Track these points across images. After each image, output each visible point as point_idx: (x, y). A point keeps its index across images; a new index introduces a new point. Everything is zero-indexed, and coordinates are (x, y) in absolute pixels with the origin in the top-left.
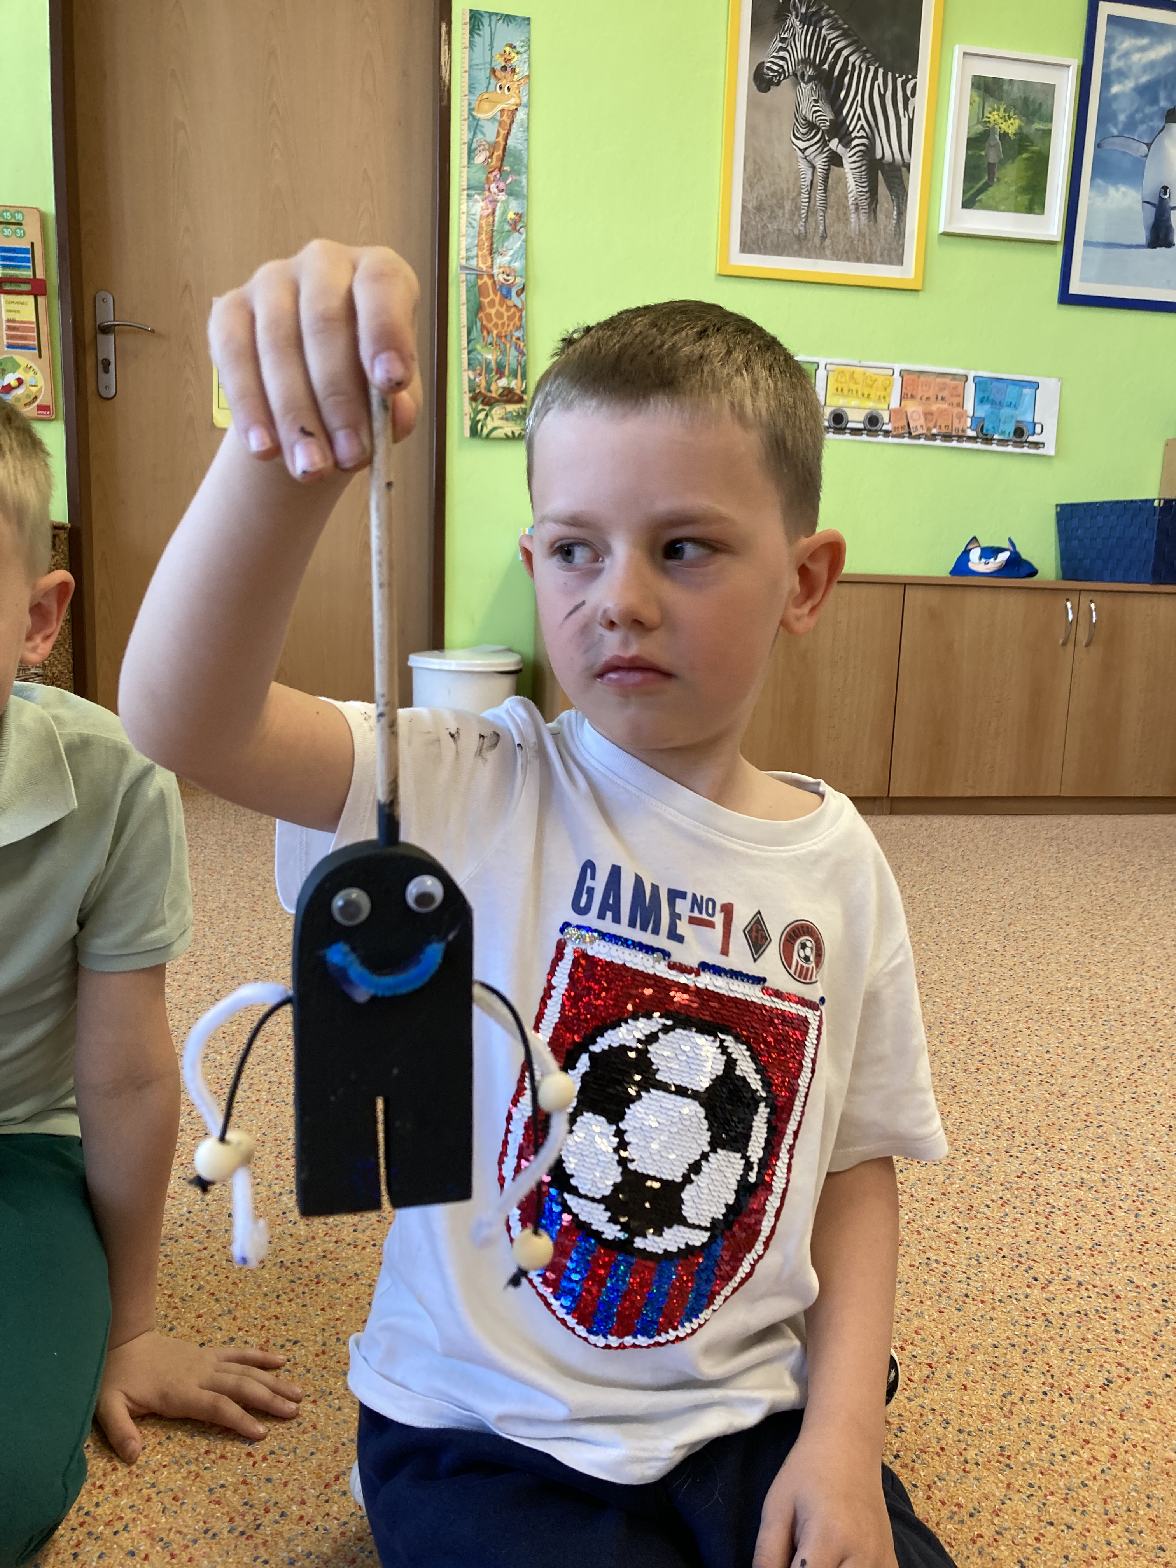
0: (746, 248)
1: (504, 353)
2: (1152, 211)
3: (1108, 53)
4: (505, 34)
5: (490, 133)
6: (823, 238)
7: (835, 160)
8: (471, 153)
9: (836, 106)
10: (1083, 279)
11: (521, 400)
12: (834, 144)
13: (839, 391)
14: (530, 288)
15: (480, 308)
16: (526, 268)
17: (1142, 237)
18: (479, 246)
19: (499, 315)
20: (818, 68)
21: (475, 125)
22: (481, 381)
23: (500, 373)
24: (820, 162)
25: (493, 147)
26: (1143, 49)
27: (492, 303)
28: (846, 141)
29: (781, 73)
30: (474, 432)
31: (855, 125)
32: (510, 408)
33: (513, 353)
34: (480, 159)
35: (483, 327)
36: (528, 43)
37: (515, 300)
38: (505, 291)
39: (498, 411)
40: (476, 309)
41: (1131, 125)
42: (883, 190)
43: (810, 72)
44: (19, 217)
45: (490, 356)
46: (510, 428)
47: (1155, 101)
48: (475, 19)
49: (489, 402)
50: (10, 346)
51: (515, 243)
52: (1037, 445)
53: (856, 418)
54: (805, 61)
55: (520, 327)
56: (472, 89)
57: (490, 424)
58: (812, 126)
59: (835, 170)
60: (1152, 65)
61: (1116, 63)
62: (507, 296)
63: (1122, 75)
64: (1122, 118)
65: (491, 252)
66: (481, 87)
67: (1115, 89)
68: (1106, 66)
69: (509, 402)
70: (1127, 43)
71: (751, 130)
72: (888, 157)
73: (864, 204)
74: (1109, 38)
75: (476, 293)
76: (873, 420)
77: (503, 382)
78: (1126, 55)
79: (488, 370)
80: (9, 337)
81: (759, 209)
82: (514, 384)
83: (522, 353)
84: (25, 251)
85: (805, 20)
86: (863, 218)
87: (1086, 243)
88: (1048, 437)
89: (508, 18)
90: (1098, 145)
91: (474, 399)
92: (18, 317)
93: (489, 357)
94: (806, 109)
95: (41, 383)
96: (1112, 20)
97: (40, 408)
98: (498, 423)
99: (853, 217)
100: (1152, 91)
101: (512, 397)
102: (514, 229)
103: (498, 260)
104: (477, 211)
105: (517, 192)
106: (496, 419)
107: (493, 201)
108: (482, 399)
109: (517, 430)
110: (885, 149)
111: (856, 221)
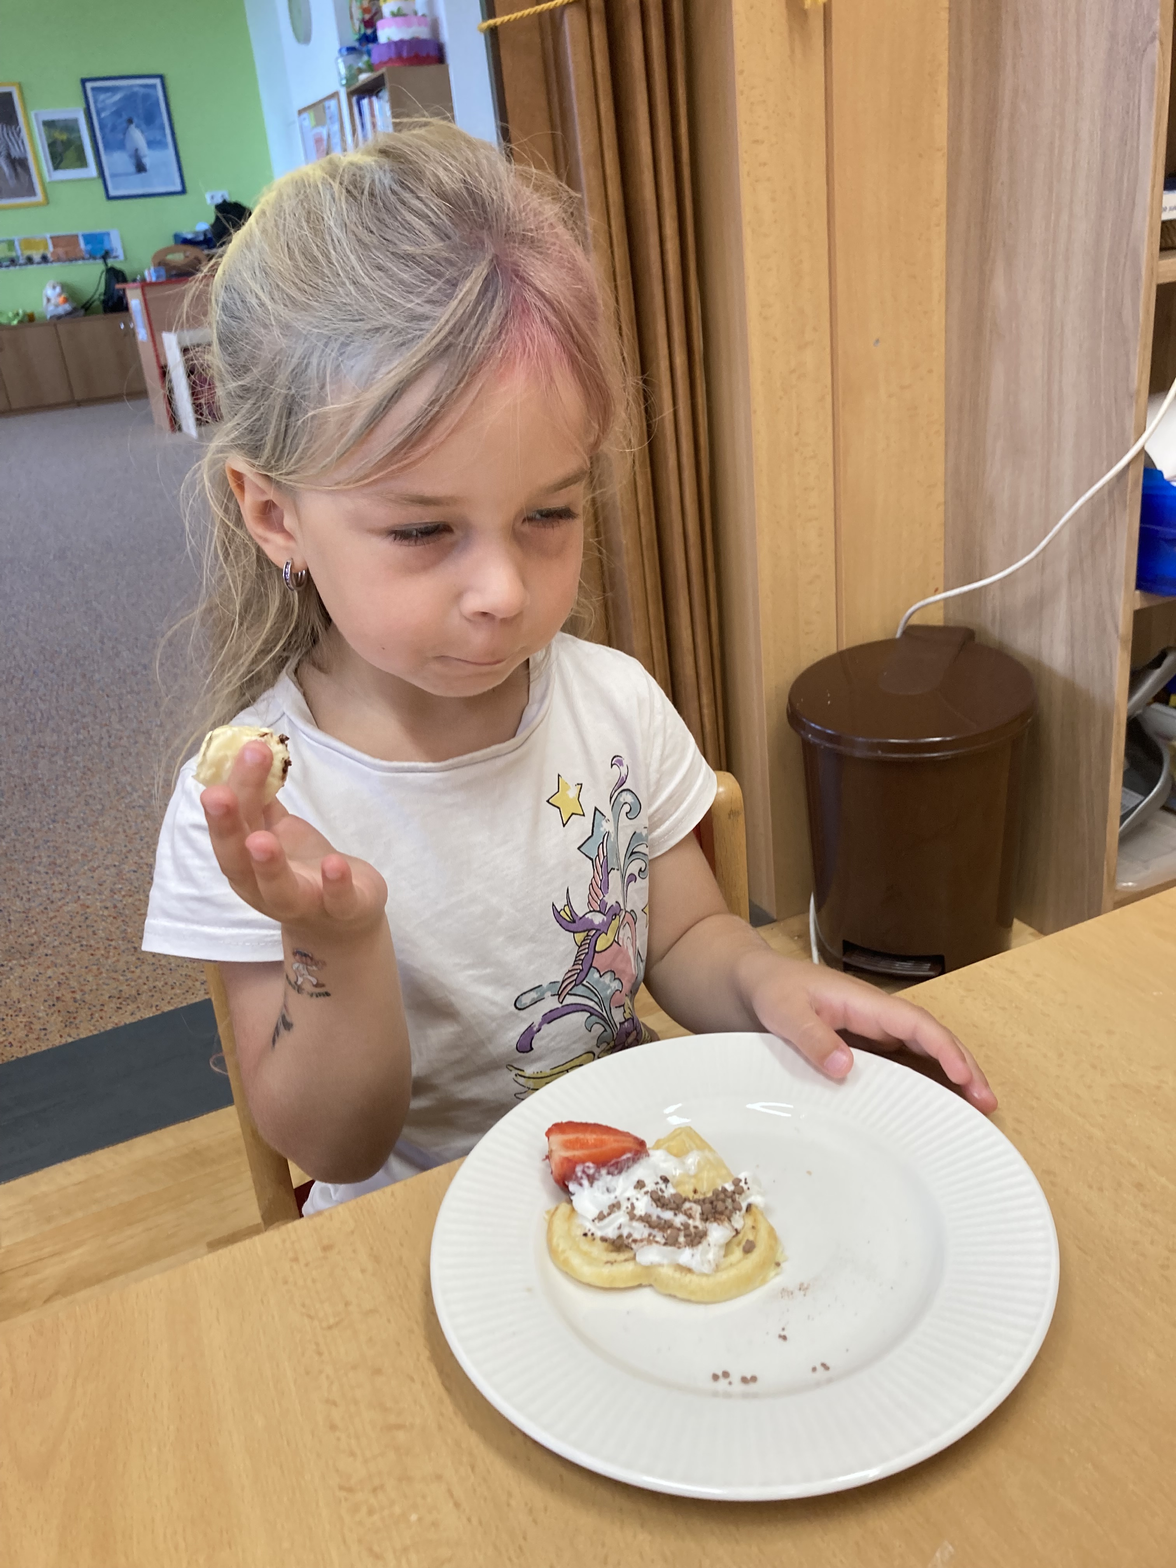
2: (133, 159)
3: (95, 102)
10: (114, 190)
13: (27, 249)
17: (133, 170)
26: (111, 97)
41: (114, 129)
42: (19, 169)
52: (116, 257)
53: (37, 258)
60: (115, 103)
61: (100, 106)
63: (104, 109)
64: (109, 125)
67: (103, 115)
68: (96, 106)
70: (102, 97)
72: (17, 157)
74: (94, 96)
76: (44, 259)
78: (103, 101)
86: (14, 180)
87: (110, 175)
90: (103, 138)
96: (93, 89)
99: (10, 181)
100: (117, 113)
110: (15, 153)
111: (12, 182)
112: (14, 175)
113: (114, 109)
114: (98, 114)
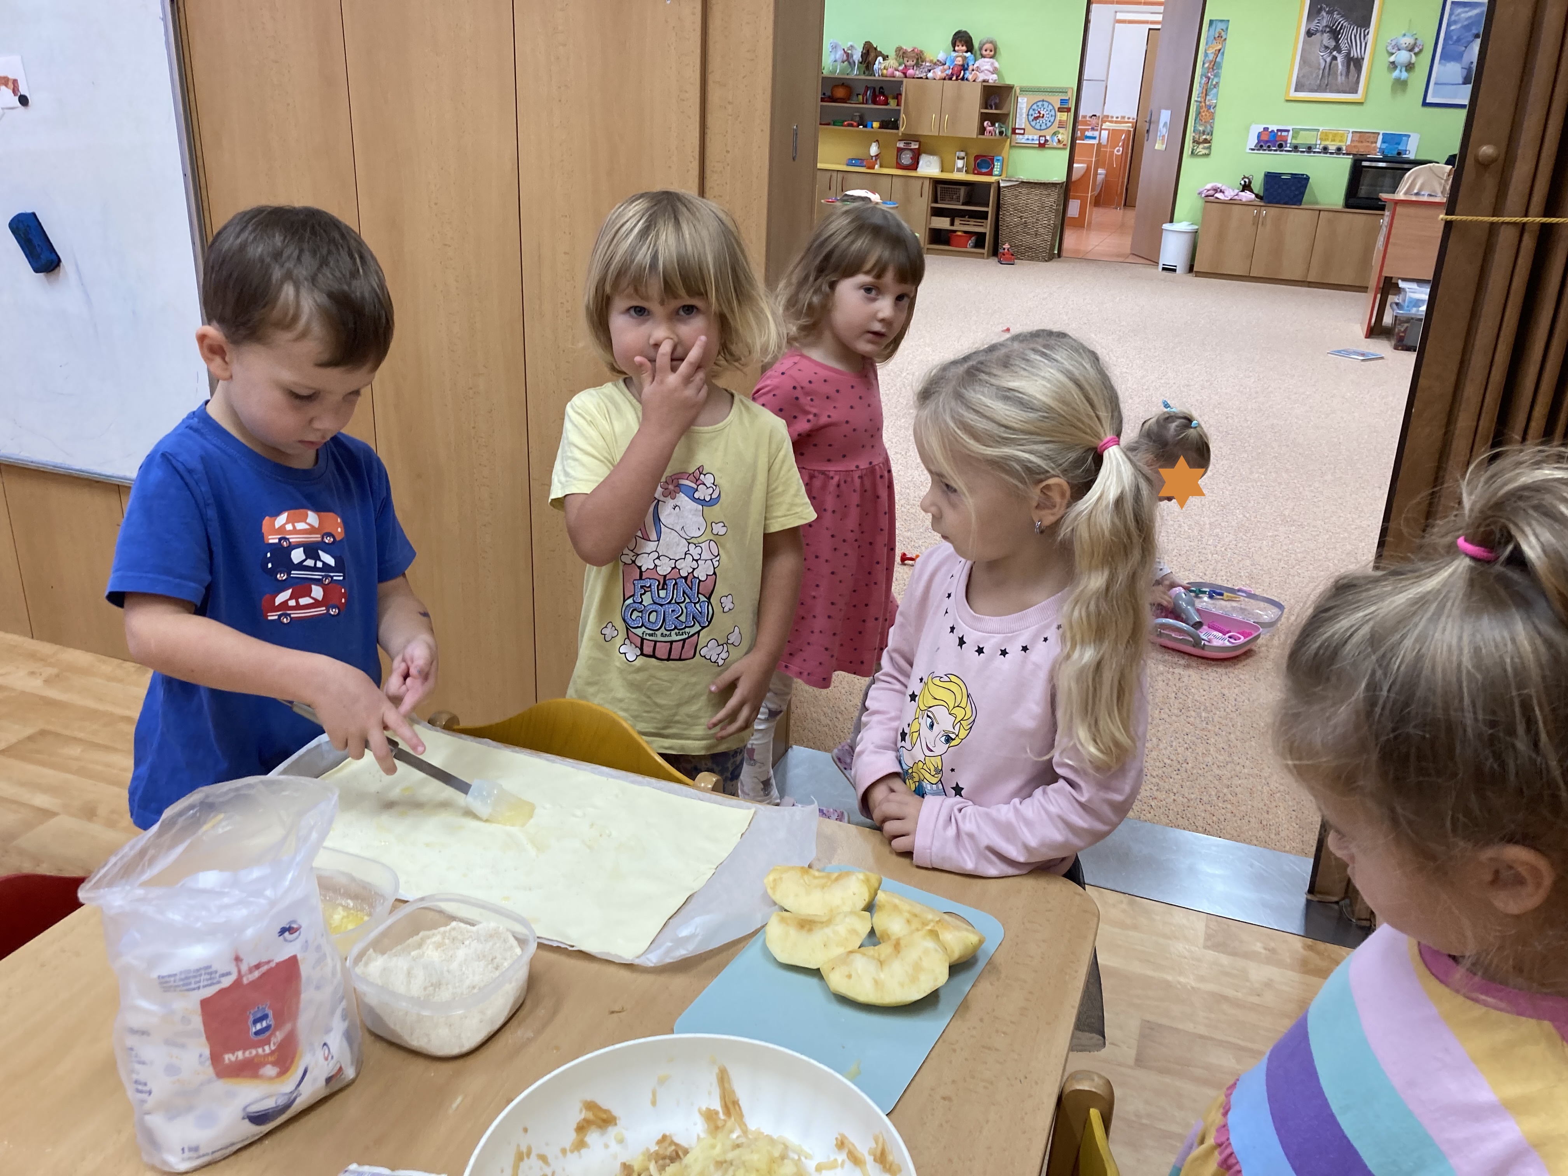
0: (1296, 91)
1: (1206, 127)
2: (1465, 72)
3: (1451, 15)
4: (1221, 26)
5: (1211, 57)
6: (1327, 85)
7: (1335, 58)
8: (1204, 64)
9: (1337, 40)
10: (1433, 97)
11: (1209, 143)
12: (1335, 53)
13: (1327, 139)
14: (1217, 108)
15: (1200, 113)
16: (1217, 100)
17: (1460, 81)
18: (1202, 93)
19: (1206, 115)
20: (1331, 28)
21: (1206, 55)
22: (1197, 137)
23: (1204, 134)
24: (1328, 60)
25: (1211, 62)
26: (1467, 12)
27: (1204, 112)
28: (1339, 52)
29: (1317, 31)
30: (1193, 153)
31: (1344, 46)
32: (1206, 145)
33: (1209, 127)
34: (1206, 65)
35: (1200, 119)
36: (1227, 29)
37: (1212, 110)
38: (1209, 107)
39: (1201, 146)
40: (1198, 113)
41: (1459, 40)
42: (1352, 68)
43: (1328, 30)
44: (1066, 90)
45: (1201, 129)
46: (1204, 151)
47: (1470, 30)
48: (1211, 22)
49: (1199, 143)
50: (1057, 127)
51: (1214, 90)
53: (1332, 148)
54: (1326, 26)
55: (1212, 119)
56: (1207, 44)
57: (1198, 150)
58: (1327, 47)
59: (1334, 62)
60: (1470, 17)
61: (1454, 18)
62: (1210, 109)
63: (1456, 22)
64: (1455, 38)
65: (1206, 95)
66: (1210, 43)
67: (1453, 28)
68: (1449, 19)
69: (1206, 143)
70: (1459, 10)
71: (1303, 50)
72: (1356, 56)
74: (1452, 9)
75: (1199, 109)
76: (1339, 149)
77: (1204, 137)
78: (1459, 14)
79: (1200, 133)
80: (1058, 125)
81: (1304, 76)
82: (1208, 137)
83: (1212, 127)
84: (1066, 100)
85: (1328, 13)
86: (1343, 78)
87: (1435, 85)
88: (1412, 156)
89: (1222, 21)
91: (1194, 142)
92: (1061, 119)
94: (1325, 42)
95: (1066, 138)
96: (1453, 3)
97: (1064, 145)
99: (1339, 78)
100: (1467, 28)
101: (1206, 141)
102: (1215, 87)
103: (1208, 98)
104: (1203, 81)
105: (1217, 75)
106: (1201, 150)
107: (1209, 78)
108: (1196, 142)
109: (1207, 152)
110: (1354, 54)
111: (1341, 79)
112: (1344, 73)
113: (1466, 23)
114: (1448, 25)
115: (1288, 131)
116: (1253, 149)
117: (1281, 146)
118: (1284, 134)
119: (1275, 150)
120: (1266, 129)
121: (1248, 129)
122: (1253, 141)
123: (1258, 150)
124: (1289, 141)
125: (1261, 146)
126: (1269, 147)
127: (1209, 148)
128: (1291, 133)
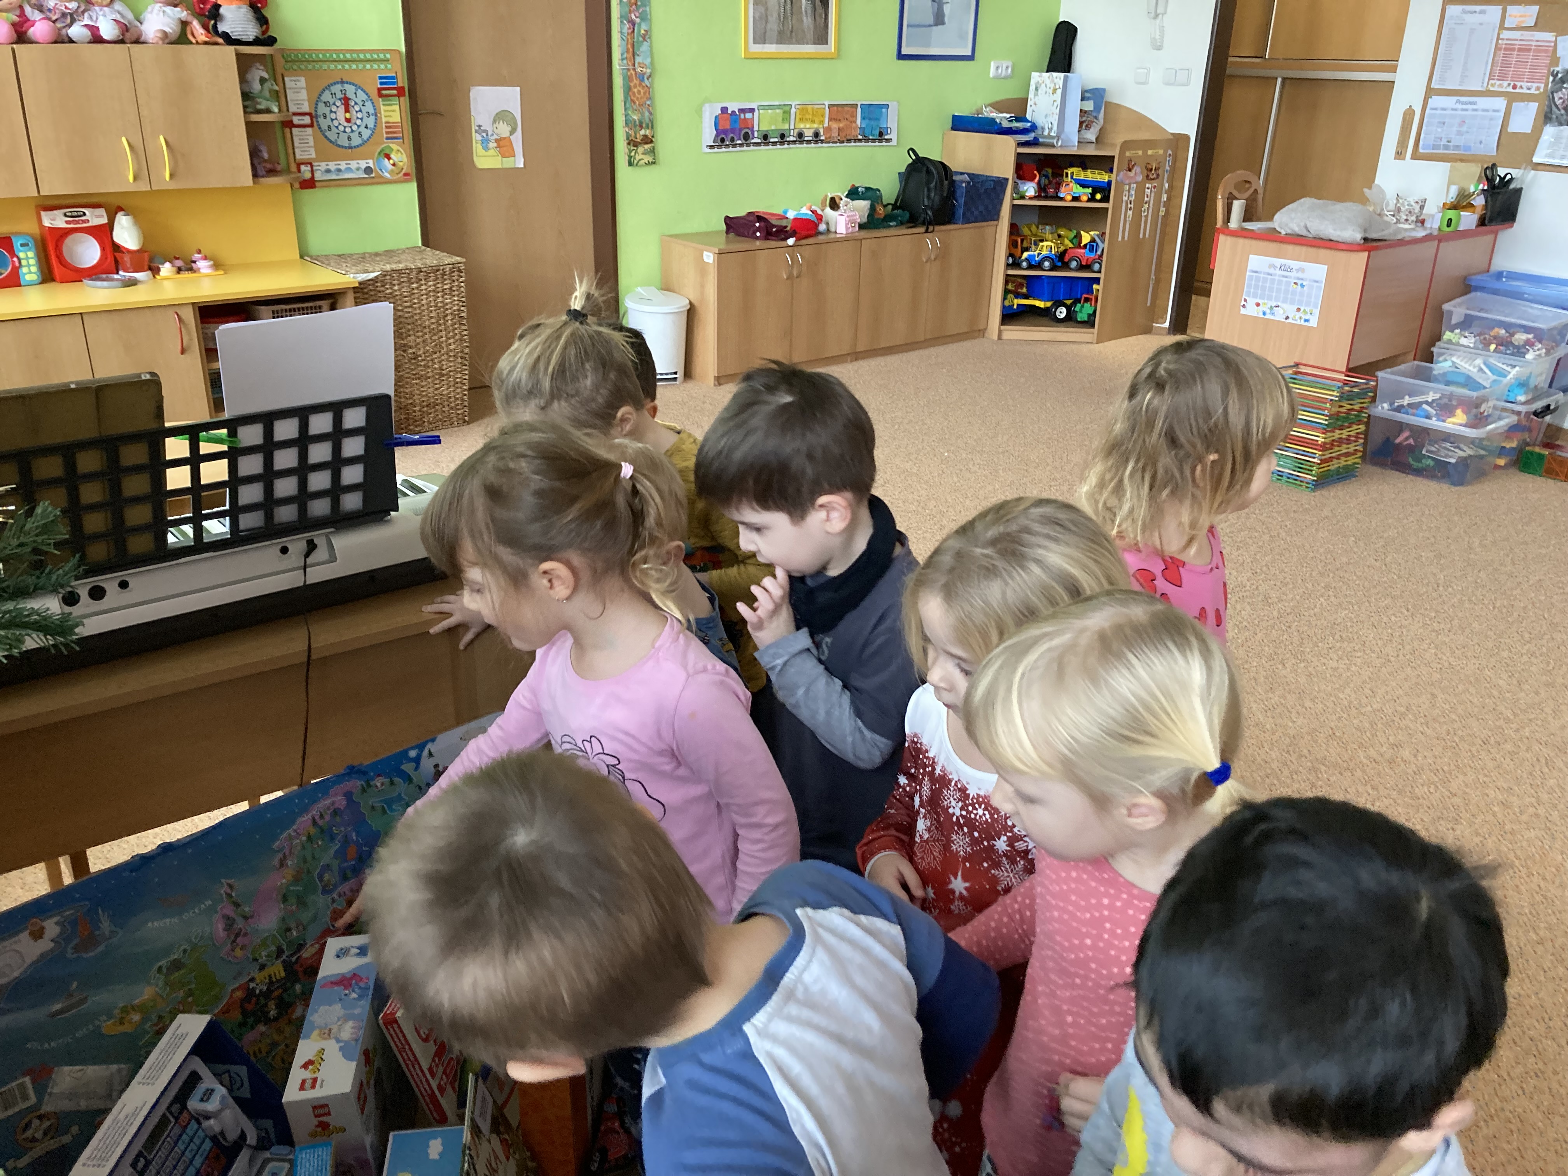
0: (755, 41)
1: (642, 114)
2: (936, 6)
6: (792, 32)
10: (907, 46)
11: (652, 142)
13: (801, 120)
14: (654, 77)
16: (652, 63)
17: (931, 21)
18: (628, 52)
19: (639, 92)
22: (632, 132)
23: (641, 126)
27: (635, 86)
30: (630, 164)
32: (647, 146)
33: (647, 114)
35: (632, 101)
37: (646, 82)
38: (641, 77)
39: (641, 150)
40: (628, 90)
44: (388, 56)
46: (646, 159)
49: (636, 145)
50: (387, 138)
51: (645, 47)
52: (888, 140)
53: (808, 134)
55: (649, 98)
57: (638, 157)
62: (642, 80)
65: (634, 54)
69: (646, 143)
73: (809, 12)
75: (627, 79)
76: (817, 135)
77: (642, 132)
79: (635, 126)
80: (387, 133)
81: (761, 17)
82: (648, 132)
83: (651, 113)
84: (393, 78)
86: (809, 19)
87: (908, 26)
88: (893, 136)
91: (629, 144)
92: (391, 120)
93: (635, 118)
95: (405, 159)
97: (405, 175)
98: (641, 156)
99: (804, 18)
101: (647, 140)
102: (645, 40)
103: (638, 60)
104: (625, 30)
105: (644, 18)
106: (640, 154)
107: (633, 24)
108: (632, 143)
109: (651, 160)
111: (806, 20)
115: (752, 110)
116: (712, 147)
117: (746, 137)
118: (749, 116)
119: (741, 145)
120: (724, 110)
121: (699, 112)
122: (709, 134)
123: (719, 147)
124: (756, 128)
125: (723, 140)
126: (732, 140)
127: (653, 151)
128: (756, 113)
